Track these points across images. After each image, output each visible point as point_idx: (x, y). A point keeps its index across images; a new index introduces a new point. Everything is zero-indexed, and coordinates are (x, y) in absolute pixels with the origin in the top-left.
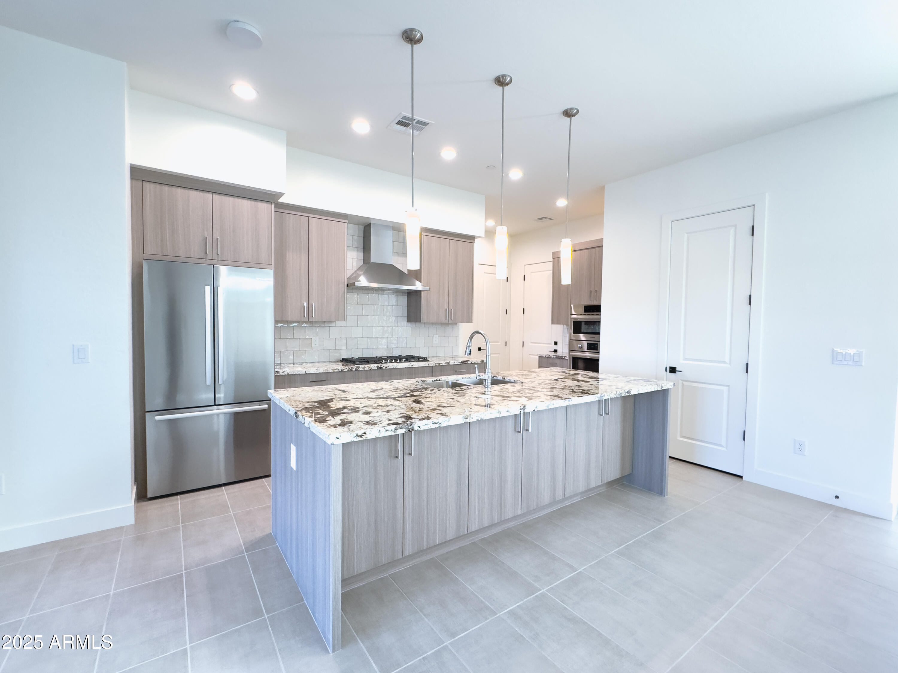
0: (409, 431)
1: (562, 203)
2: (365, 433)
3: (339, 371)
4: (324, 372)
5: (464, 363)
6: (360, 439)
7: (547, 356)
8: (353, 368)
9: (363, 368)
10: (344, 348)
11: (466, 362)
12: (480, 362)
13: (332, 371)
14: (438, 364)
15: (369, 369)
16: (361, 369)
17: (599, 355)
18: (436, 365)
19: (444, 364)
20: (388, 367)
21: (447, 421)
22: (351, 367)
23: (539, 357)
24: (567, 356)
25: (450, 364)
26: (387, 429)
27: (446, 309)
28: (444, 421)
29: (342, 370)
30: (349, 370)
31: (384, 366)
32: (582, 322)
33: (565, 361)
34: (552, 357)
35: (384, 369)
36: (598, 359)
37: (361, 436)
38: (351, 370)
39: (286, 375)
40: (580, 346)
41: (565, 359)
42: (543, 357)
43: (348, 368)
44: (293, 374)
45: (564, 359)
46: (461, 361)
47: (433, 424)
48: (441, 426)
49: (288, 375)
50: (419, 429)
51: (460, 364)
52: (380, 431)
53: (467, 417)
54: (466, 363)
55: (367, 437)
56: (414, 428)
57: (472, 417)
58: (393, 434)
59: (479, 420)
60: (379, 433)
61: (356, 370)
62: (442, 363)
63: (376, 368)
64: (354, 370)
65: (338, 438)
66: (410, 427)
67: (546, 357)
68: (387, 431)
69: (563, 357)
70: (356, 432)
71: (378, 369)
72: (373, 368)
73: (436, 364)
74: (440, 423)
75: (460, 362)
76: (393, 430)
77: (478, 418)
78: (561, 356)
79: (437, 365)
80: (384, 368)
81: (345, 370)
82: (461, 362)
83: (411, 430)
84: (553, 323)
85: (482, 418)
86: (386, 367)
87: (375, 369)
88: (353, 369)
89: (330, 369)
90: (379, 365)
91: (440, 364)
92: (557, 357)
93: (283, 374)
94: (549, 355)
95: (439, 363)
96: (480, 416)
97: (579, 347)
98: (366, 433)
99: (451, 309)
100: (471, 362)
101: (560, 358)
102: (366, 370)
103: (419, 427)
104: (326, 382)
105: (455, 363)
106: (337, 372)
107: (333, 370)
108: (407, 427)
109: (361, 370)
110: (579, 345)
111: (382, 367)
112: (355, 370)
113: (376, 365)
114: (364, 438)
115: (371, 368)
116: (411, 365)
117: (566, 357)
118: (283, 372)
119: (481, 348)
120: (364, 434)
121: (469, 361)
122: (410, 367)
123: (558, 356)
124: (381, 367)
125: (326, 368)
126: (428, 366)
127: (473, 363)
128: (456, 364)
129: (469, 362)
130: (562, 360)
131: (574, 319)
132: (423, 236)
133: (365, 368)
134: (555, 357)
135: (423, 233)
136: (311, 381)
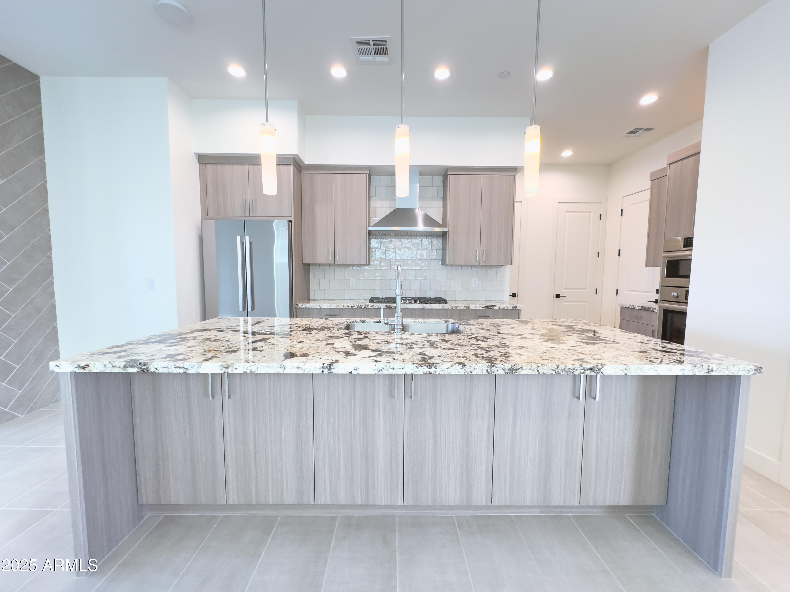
0: (143, 371)
1: (649, 99)
2: (88, 365)
3: (349, 307)
5: (489, 308)
6: (82, 371)
7: (630, 307)
8: (362, 306)
9: (372, 306)
11: (491, 307)
12: (511, 308)
14: (454, 307)
16: (370, 307)
17: (687, 306)
18: (452, 309)
19: (462, 308)
21: (196, 367)
22: (360, 305)
23: (621, 307)
24: (657, 308)
25: (471, 308)
26: (113, 365)
27: (476, 250)
28: (191, 366)
29: (352, 307)
31: (393, 306)
32: (682, 261)
33: (653, 314)
34: (637, 308)
35: (393, 309)
36: (686, 311)
37: (84, 368)
38: (361, 308)
39: (304, 308)
40: (675, 294)
41: (654, 311)
42: (625, 307)
43: (357, 306)
44: (309, 307)
45: (652, 311)
46: (485, 306)
47: (176, 367)
48: (188, 372)
49: (306, 308)
50: (157, 371)
51: (483, 308)
52: (105, 366)
53: (227, 366)
54: (491, 309)
55: (90, 370)
56: (149, 369)
57: (235, 367)
58: (122, 371)
59: (248, 372)
60: (104, 368)
62: (460, 307)
63: (385, 307)
64: (363, 307)
65: (57, 366)
66: (143, 367)
67: (629, 308)
68: (114, 367)
69: (651, 309)
70: (78, 363)
71: (386, 308)
73: (451, 307)
74: (187, 369)
75: (484, 306)
76: (122, 367)
77: (245, 370)
78: (648, 308)
79: (453, 308)
80: (393, 307)
81: (354, 307)
82: (485, 307)
83: (145, 370)
84: (647, 265)
85: (253, 370)
88: (362, 307)
89: (341, 305)
91: (457, 307)
92: (643, 308)
93: (302, 307)
94: (633, 306)
96: (249, 368)
97: (673, 295)
98: (90, 365)
99: (483, 251)
100: (499, 308)
101: (646, 309)
103: (156, 369)
104: (338, 316)
105: (476, 307)
107: (344, 306)
108: (139, 366)
109: (370, 309)
110: (672, 294)
111: (391, 306)
112: (365, 308)
114: (87, 370)
115: (379, 307)
116: (423, 306)
117: (655, 309)
120: (86, 367)
121: (495, 306)
123: (645, 307)
124: (390, 307)
125: (337, 305)
126: (443, 308)
127: (501, 309)
128: (478, 308)
129: (495, 308)
130: (649, 313)
131: (668, 257)
132: (449, 176)
133: (374, 306)
134: (640, 308)
135: (448, 173)
136: (325, 314)
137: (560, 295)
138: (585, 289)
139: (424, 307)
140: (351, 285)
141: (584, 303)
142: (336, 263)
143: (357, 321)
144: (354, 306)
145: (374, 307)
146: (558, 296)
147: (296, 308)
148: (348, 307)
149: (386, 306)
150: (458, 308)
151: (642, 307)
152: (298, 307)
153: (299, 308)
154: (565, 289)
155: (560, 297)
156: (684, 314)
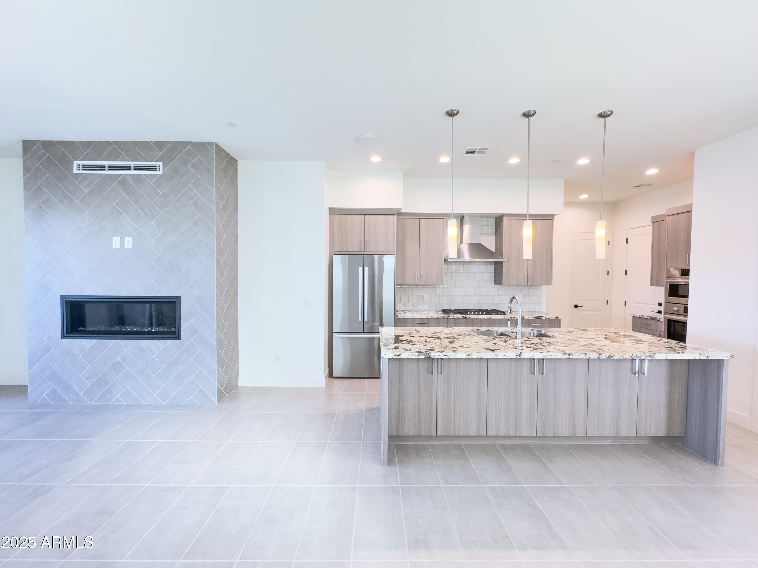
0: (427, 357)
1: (652, 172)
2: (400, 354)
4: (425, 318)
5: (538, 318)
6: (397, 357)
7: (641, 317)
8: (445, 317)
9: (452, 317)
10: (445, 302)
12: (555, 318)
13: (431, 318)
14: (513, 317)
15: (457, 318)
17: (687, 318)
18: (511, 319)
20: (471, 317)
21: (454, 355)
22: (444, 316)
23: (633, 317)
24: (662, 318)
25: (525, 318)
26: (413, 354)
27: (525, 275)
28: (452, 355)
29: (437, 317)
30: (442, 318)
31: (468, 317)
32: (680, 285)
33: (659, 323)
34: (647, 318)
35: (468, 319)
36: (686, 321)
37: (398, 356)
38: (444, 318)
39: (402, 318)
40: (676, 309)
41: (660, 321)
42: (637, 317)
43: (441, 317)
44: (406, 318)
45: (658, 320)
46: (535, 316)
47: (444, 355)
48: (450, 358)
49: (404, 318)
50: (434, 357)
51: (534, 318)
52: (409, 354)
53: (469, 355)
54: (540, 319)
55: (401, 357)
56: (431, 356)
57: (473, 355)
58: (417, 357)
59: (480, 358)
60: (408, 356)
61: (447, 318)
63: (462, 318)
64: (446, 318)
65: (385, 355)
66: (428, 355)
67: (639, 317)
68: (413, 355)
69: (658, 319)
70: (395, 353)
72: (460, 318)
73: (511, 317)
74: (449, 356)
75: (534, 317)
76: (417, 355)
77: (478, 357)
78: (655, 318)
79: (512, 318)
80: (468, 318)
81: (439, 318)
82: (535, 317)
83: (428, 357)
84: (652, 285)
85: (482, 357)
86: (470, 317)
87: (461, 319)
89: (429, 316)
90: (464, 316)
91: (515, 317)
92: (652, 318)
93: (401, 317)
94: (643, 316)
95: (514, 317)
96: (480, 356)
97: (675, 310)
98: (401, 354)
99: (530, 275)
100: (546, 318)
101: (654, 319)
102: (454, 319)
103: (434, 356)
104: (427, 324)
105: (529, 317)
106: (434, 318)
107: (431, 317)
108: (426, 355)
109: (451, 319)
110: (674, 308)
111: (466, 317)
113: (462, 315)
114: (400, 357)
117: (661, 319)
118: (401, 316)
120: (399, 355)
121: (543, 317)
122: (489, 319)
123: (653, 317)
125: (427, 316)
126: (504, 318)
127: (547, 319)
128: (530, 318)
129: (543, 318)
130: (656, 322)
131: (670, 282)
132: (504, 220)
133: (454, 317)
134: (649, 318)
135: (504, 218)
136: (417, 323)
137: (578, 306)
138: (598, 300)
139: (491, 317)
140: (425, 300)
141: (597, 312)
142: (421, 284)
143: (474, 329)
144: (439, 316)
145: (454, 318)
146: (576, 306)
147: (396, 318)
148: (435, 317)
149: (463, 317)
150: (516, 318)
151: (650, 317)
152: (398, 318)
153: (399, 318)
154: (581, 300)
155: (578, 307)
156: (684, 324)
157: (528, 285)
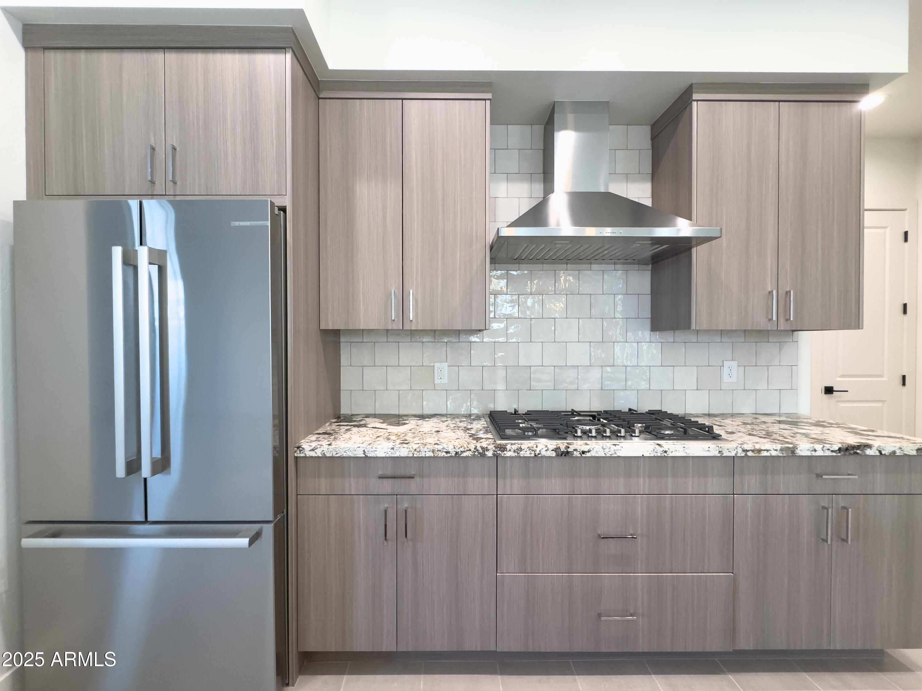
3: (449, 455)
4: (411, 455)
5: (852, 451)
8: (488, 450)
9: (514, 452)
11: (858, 451)
13: (431, 454)
14: (753, 451)
15: (533, 455)
16: (508, 454)
18: (746, 455)
19: (774, 453)
20: (589, 451)
27: (771, 293)
29: (457, 453)
30: (476, 453)
31: (575, 450)
35: (576, 457)
38: (483, 455)
39: (319, 457)
43: (473, 450)
44: (334, 455)
46: (840, 446)
49: (325, 457)
51: (834, 454)
54: (857, 454)
62: (767, 451)
63: (554, 454)
64: (489, 454)
71: (557, 455)
72: (544, 453)
73: (746, 451)
75: (836, 448)
79: (750, 454)
80: (576, 454)
81: (464, 455)
82: (840, 449)
86: (583, 452)
87: (550, 457)
88: (487, 453)
89: (425, 449)
90: (562, 444)
91: (760, 451)
93: (313, 454)
95: (757, 447)
99: (788, 293)
102: (524, 457)
104: (417, 479)
105: (815, 451)
106: (443, 457)
107: (433, 451)
109: (510, 457)
111: (569, 450)
112: (494, 455)
113: (552, 445)
115: (537, 452)
116: (662, 449)
118: (313, 450)
119: (832, 387)
121: (869, 446)
122: (658, 457)
124: (568, 452)
125: (416, 446)
126: (719, 455)
128: (820, 453)
129: (868, 451)
132: (694, 104)
133: (521, 449)
135: (695, 96)
136: (380, 472)
137: (835, 389)
139: (666, 452)
140: (437, 381)
142: (407, 327)
144: (462, 449)
145: (522, 454)
146: (829, 390)
147: (296, 458)
148: (447, 452)
149: (557, 450)
150: (764, 454)
152: (302, 455)
153: (305, 457)
154: (840, 377)
157: (781, 327)
